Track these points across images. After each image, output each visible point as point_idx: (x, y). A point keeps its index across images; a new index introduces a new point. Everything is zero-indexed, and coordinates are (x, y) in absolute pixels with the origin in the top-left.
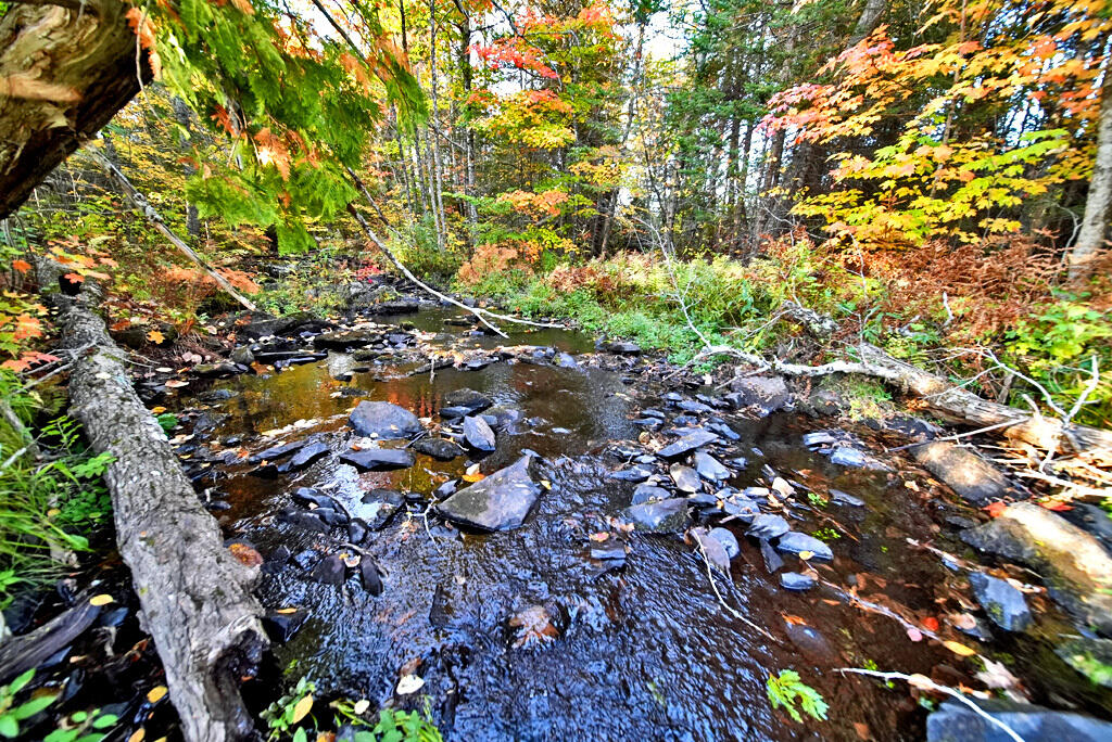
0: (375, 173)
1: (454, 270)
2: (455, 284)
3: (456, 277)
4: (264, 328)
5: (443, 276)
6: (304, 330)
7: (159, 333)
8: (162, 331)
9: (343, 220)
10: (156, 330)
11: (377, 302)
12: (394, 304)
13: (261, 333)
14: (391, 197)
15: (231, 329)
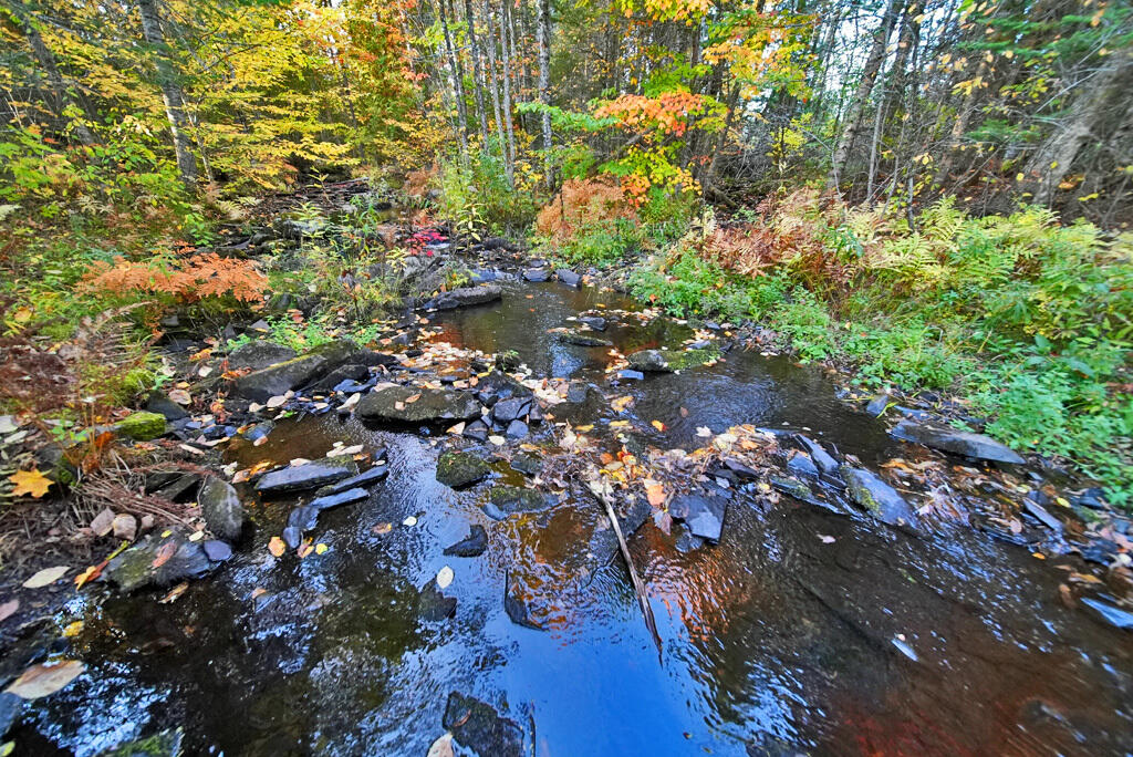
0: (409, 75)
1: (530, 219)
2: (534, 239)
3: (534, 227)
4: (273, 379)
5: (517, 226)
6: (341, 379)
7: (37, 473)
8: (41, 468)
9: (376, 141)
10: (28, 469)
11: (443, 289)
12: (468, 292)
13: (270, 390)
14: (431, 108)
15: (215, 389)
